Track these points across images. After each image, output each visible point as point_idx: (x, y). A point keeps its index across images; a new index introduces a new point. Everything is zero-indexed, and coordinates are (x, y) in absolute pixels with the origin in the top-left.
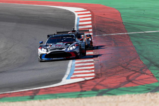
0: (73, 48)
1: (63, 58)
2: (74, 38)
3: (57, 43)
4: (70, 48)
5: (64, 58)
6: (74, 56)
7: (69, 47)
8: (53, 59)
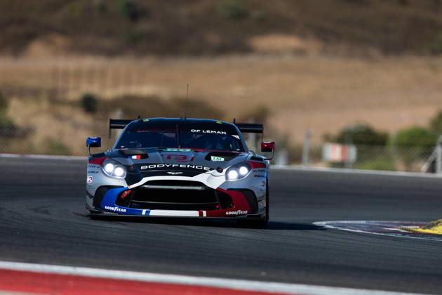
0: (240, 177)
1: (195, 214)
2: (237, 137)
3: (169, 150)
4: (227, 172)
5: (201, 214)
6: (243, 210)
7: (225, 170)
8: (154, 213)
